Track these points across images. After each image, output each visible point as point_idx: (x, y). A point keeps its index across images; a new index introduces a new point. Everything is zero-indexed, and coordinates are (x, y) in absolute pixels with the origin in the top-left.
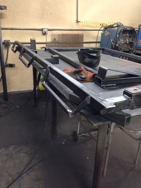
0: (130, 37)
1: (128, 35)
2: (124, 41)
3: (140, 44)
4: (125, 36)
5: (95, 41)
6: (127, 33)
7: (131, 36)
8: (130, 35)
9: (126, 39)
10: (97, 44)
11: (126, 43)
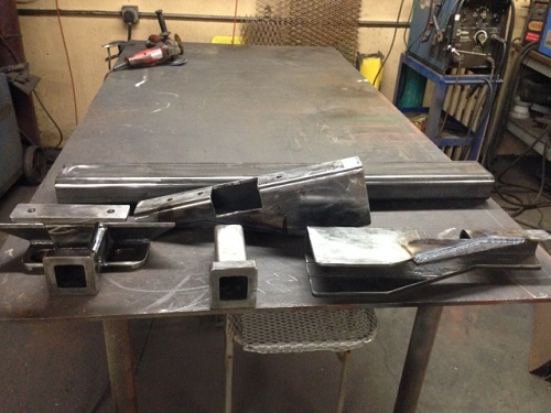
0: (494, 23)
1: (484, 15)
2: (471, 35)
3: (548, 43)
4: (476, 19)
5: (394, 20)
6: (481, 11)
7: (499, 18)
8: (495, 16)
9: (477, 30)
10: (399, 30)
11: (479, 42)
